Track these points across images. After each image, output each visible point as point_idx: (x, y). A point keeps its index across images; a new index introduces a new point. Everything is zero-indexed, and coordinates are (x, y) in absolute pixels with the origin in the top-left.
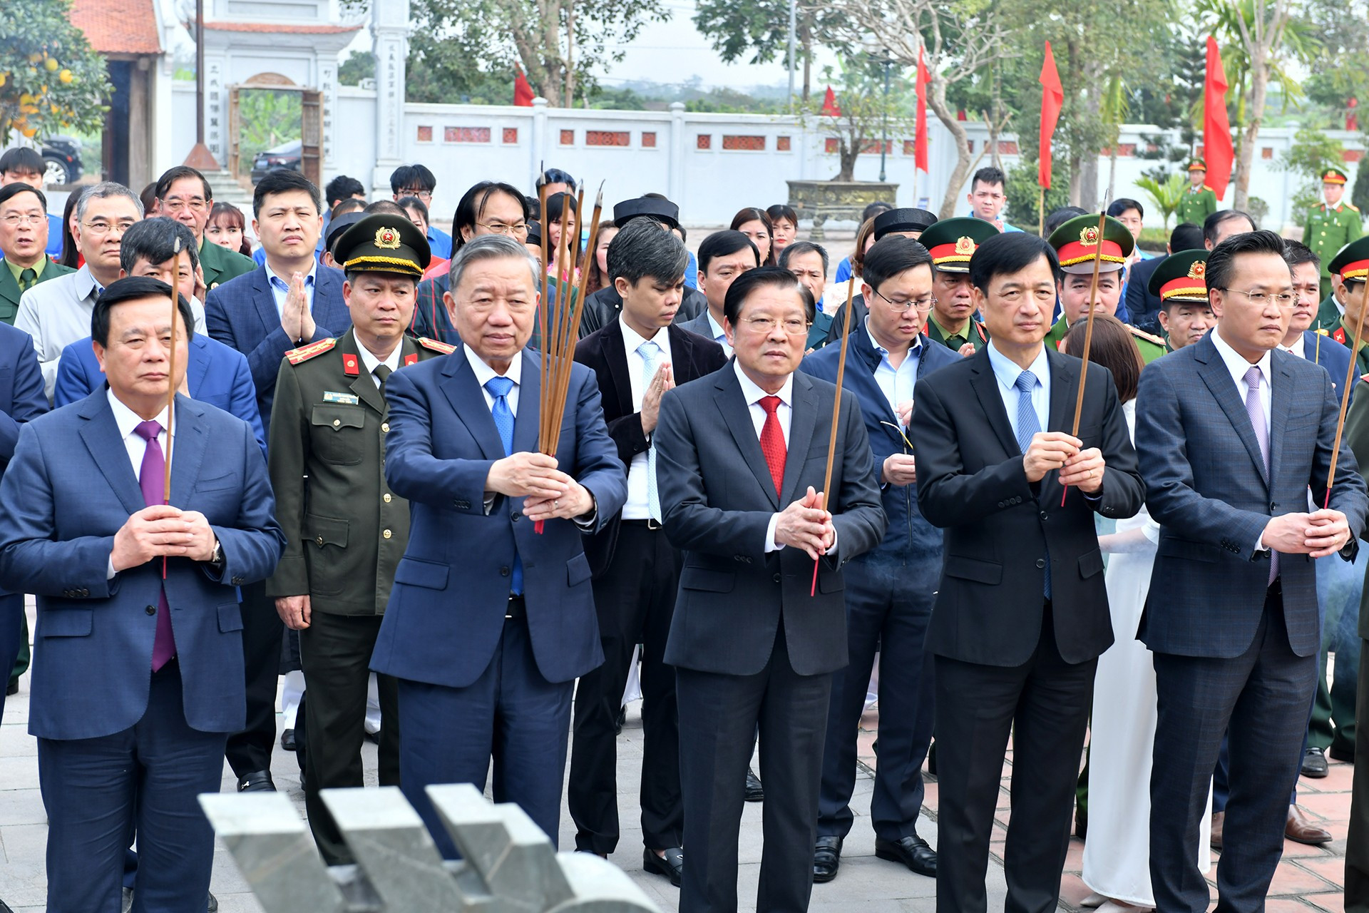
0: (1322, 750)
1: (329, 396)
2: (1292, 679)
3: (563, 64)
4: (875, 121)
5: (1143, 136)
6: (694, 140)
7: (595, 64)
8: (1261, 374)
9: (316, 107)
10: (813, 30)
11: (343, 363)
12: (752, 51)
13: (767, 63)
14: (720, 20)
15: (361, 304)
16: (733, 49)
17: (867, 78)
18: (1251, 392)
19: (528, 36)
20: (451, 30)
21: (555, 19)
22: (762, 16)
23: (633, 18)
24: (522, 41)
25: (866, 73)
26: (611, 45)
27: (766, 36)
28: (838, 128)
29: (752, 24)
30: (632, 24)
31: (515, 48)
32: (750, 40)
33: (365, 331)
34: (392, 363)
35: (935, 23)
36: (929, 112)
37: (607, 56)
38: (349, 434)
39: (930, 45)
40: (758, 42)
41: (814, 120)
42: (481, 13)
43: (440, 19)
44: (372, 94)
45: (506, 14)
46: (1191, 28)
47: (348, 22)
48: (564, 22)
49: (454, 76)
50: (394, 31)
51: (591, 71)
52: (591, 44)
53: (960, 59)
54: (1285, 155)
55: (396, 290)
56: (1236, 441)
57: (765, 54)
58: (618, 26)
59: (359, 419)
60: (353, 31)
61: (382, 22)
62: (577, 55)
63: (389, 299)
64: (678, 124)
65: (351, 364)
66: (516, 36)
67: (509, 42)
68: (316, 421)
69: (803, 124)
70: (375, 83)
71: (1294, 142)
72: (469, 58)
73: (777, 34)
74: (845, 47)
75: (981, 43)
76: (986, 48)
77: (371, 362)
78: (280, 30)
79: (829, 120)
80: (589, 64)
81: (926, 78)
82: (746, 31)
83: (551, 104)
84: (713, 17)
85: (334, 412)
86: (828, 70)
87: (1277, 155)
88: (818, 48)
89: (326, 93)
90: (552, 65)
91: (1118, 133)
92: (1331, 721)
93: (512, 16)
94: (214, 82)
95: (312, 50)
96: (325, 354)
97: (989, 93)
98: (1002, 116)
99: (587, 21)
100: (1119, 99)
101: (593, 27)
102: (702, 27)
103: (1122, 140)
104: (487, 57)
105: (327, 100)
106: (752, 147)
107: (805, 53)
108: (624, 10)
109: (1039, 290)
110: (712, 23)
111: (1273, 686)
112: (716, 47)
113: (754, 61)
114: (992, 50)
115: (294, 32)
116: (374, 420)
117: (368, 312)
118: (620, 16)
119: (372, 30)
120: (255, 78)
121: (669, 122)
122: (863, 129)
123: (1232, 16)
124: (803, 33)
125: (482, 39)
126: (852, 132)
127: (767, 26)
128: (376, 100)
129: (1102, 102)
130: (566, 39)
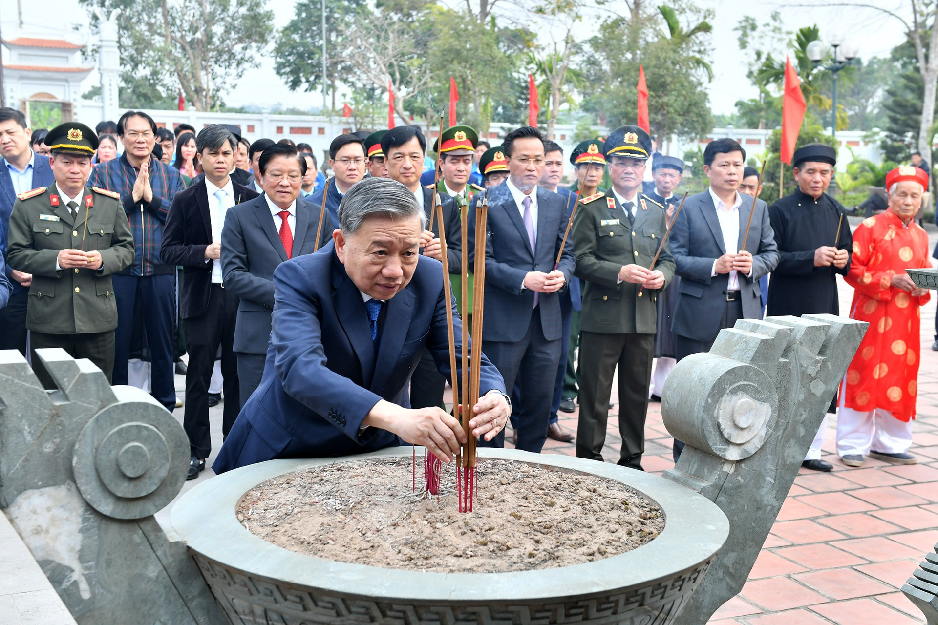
0: (572, 399)
1: (42, 217)
2: (548, 351)
3: (204, 90)
4: (368, 120)
5: (502, 128)
6: (275, 130)
7: (222, 91)
8: (531, 201)
9: (70, 111)
10: (336, 75)
11: (50, 200)
12: (304, 86)
13: (313, 92)
14: (288, 69)
15: (60, 170)
16: (295, 84)
17: (366, 102)
18: (526, 210)
19: (185, 75)
20: (143, 72)
21: (199, 66)
22: (309, 67)
23: (240, 67)
24: (182, 78)
25: (365, 98)
26: (230, 80)
27: (312, 78)
28: (348, 123)
29: (304, 71)
30: (240, 69)
31: (178, 81)
32: (303, 79)
33: (63, 183)
34: (78, 200)
35: (396, 68)
36: (395, 115)
37: (227, 86)
38: (54, 236)
39: (394, 82)
40: (308, 81)
41: (336, 119)
42: (159, 63)
43: (136, 66)
44: (101, 104)
45: (172, 63)
46: (524, 74)
47: (86, 65)
48: (205, 68)
49: (145, 96)
50: (112, 71)
51: (220, 94)
52: (219, 81)
53: (411, 89)
54: (571, 137)
55: (81, 163)
56: (517, 234)
57: (312, 87)
58: (233, 70)
59: (60, 229)
60: (89, 71)
61: (105, 66)
62: (212, 86)
63: (76, 168)
64: (266, 121)
65: (55, 200)
66: (178, 74)
67: (175, 78)
68: (35, 230)
69: (331, 121)
70: (102, 98)
71: (576, 131)
72: (153, 86)
73: (318, 77)
74: (353, 84)
75: (420, 80)
76: (422, 82)
77: (66, 199)
78: (47, 70)
79: (344, 119)
80: (218, 90)
81: (393, 98)
82: (301, 75)
83: (198, 110)
84: (285, 67)
85: (46, 225)
86: (344, 95)
87: (567, 138)
88: (338, 83)
89: (74, 103)
90: (198, 90)
91: (489, 127)
92: (576, 384)
93: (176, 64)
94: (12, 97)
95: (67, 81)
96: (40, 195)
97: (425, 106)
98: (432, 117)
99: (216, 68)
100: (489, 109)
101: (219, 70)
102: (278, 73)
103: (491, 130)
104: (163, 86)
105: (75, 107)
106: (306, 133)
107: (332, 86)
108: (236, 63)
109: (413, 156)
110: (283, 71)
111: (539, 355)
112: (286, 83)
113: (306, 91)
114: (425, 83)
115: (57, 71)
116: (68, 230)
117: (64, 174)
118: (234, 65)
119: (99, 69)
120: (35, 95)
121: (261, 120)
122: (361, 124)
123: (543, 66)
124: (330, 76)
125: (159, 76)
126: (356, 125)
127: (312, 73)
128: (102, 108)
129: (481, 110)
130: (205, 77)
